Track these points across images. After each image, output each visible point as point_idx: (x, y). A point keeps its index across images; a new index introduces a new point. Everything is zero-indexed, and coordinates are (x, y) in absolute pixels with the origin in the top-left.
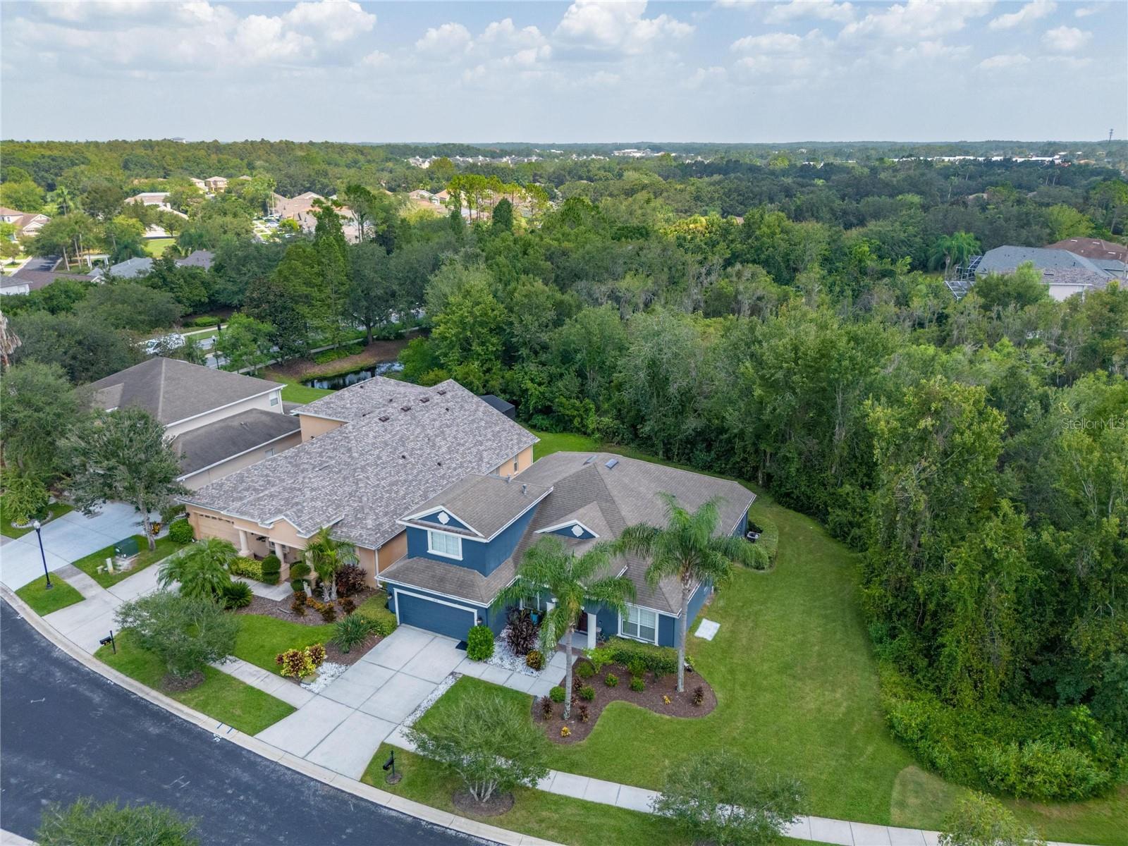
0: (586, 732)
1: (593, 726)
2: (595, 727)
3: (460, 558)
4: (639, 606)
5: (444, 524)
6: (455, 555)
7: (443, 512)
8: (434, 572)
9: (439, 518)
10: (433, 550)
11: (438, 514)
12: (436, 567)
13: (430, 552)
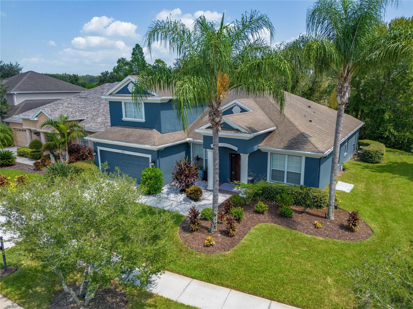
0: (233, 245)
1: (239, 240)
2: (243, 241)
3: (143, 120)
4: (287, 150)
5: (131, 93)
6: (140, 119)
7: (131, 83)
8: (124, 132)
9: (129, 89)
10: (126, 118)
11: (128, 85)
12: (127, 129)
13: (124, 119)
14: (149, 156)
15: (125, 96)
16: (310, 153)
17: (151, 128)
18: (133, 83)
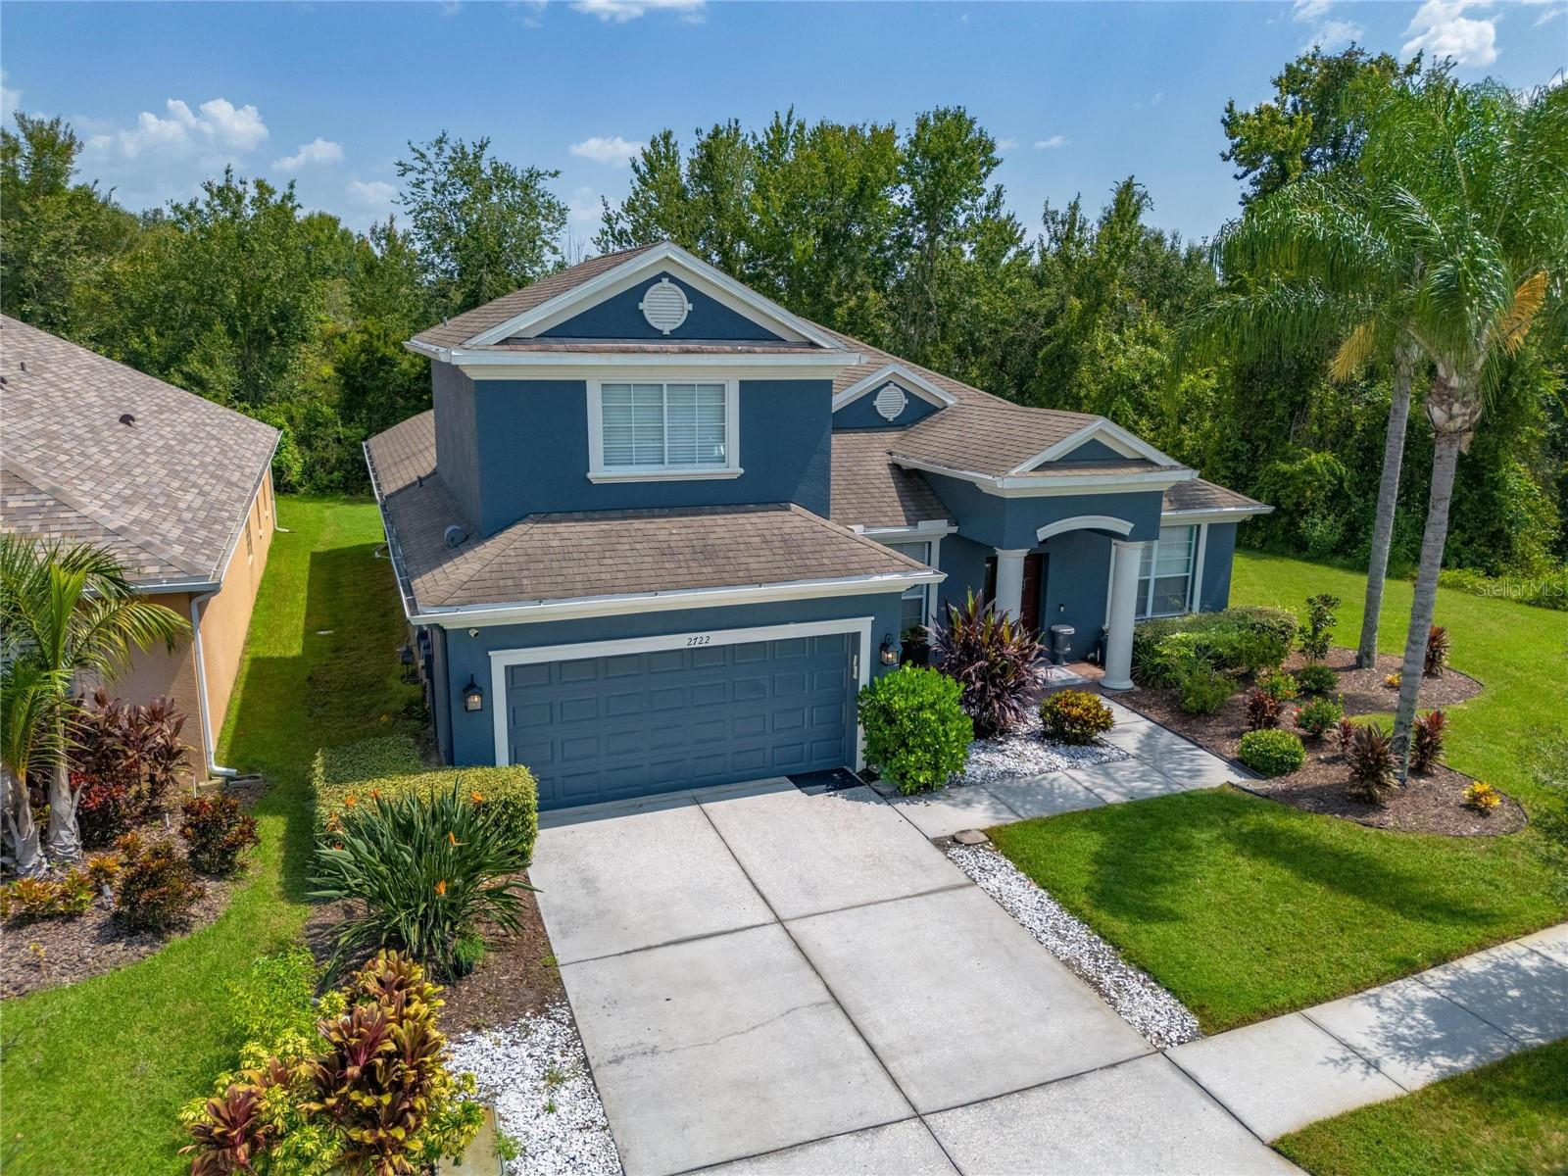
3: (732, 467)
5: (666, 332)
6: (708, 465)
7: (665, 281)
8: (649, 541)
9: (646, 313)
10: (608, 468)
11: (639, 291)
12: (642, 526)
13: (600, 475)
14: (864, 626)
17: (779, 500)
18: (673, 280)
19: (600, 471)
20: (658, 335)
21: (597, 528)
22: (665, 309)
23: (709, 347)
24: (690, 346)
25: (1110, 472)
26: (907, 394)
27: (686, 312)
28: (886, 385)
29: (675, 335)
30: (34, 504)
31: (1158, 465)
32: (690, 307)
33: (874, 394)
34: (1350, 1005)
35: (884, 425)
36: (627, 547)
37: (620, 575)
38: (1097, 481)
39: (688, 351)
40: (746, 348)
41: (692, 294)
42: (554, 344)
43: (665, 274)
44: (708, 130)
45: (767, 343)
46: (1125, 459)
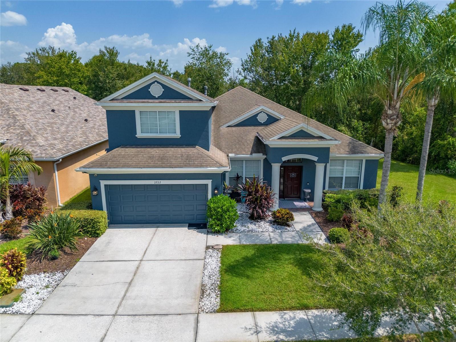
3: (178, 135)
4: (351, 155)
5: (157, 97)
6: (171, 134)
7: (156, 83)
8: (149, 154)
9: (151, 92)
10: (142, 134)
11: (149, 86)
12: (150, 150)
13: (139, 136)
14: (209, 182)
15: (148, 102)
16: (374, 155)
17: (192, 145)
18: (158, 82)
19: (139, 134)
20: (154, 98)
21: (137, 150)
22: (156, 90)
23: (168, 101)
24: (162, 101)
25: (307, 140)
26: (268, 115)
27: (162, 92)
28: (261, 112)
29: (159, 98)
30: (28, 139)
31: (326, 139)
32: (163, 90)
33: (257, 115)
34: (273, 314)
35: (260, 124)
36: (142, 155)
37: (135, 163)
38: (301, 143)
39: (161, 102)
40: (179, 101)
41: (164, 86)
42: (125, 101)
43: (156, 81)
44: (271, 37)
45: (187, 100)
46: (315, 136)
